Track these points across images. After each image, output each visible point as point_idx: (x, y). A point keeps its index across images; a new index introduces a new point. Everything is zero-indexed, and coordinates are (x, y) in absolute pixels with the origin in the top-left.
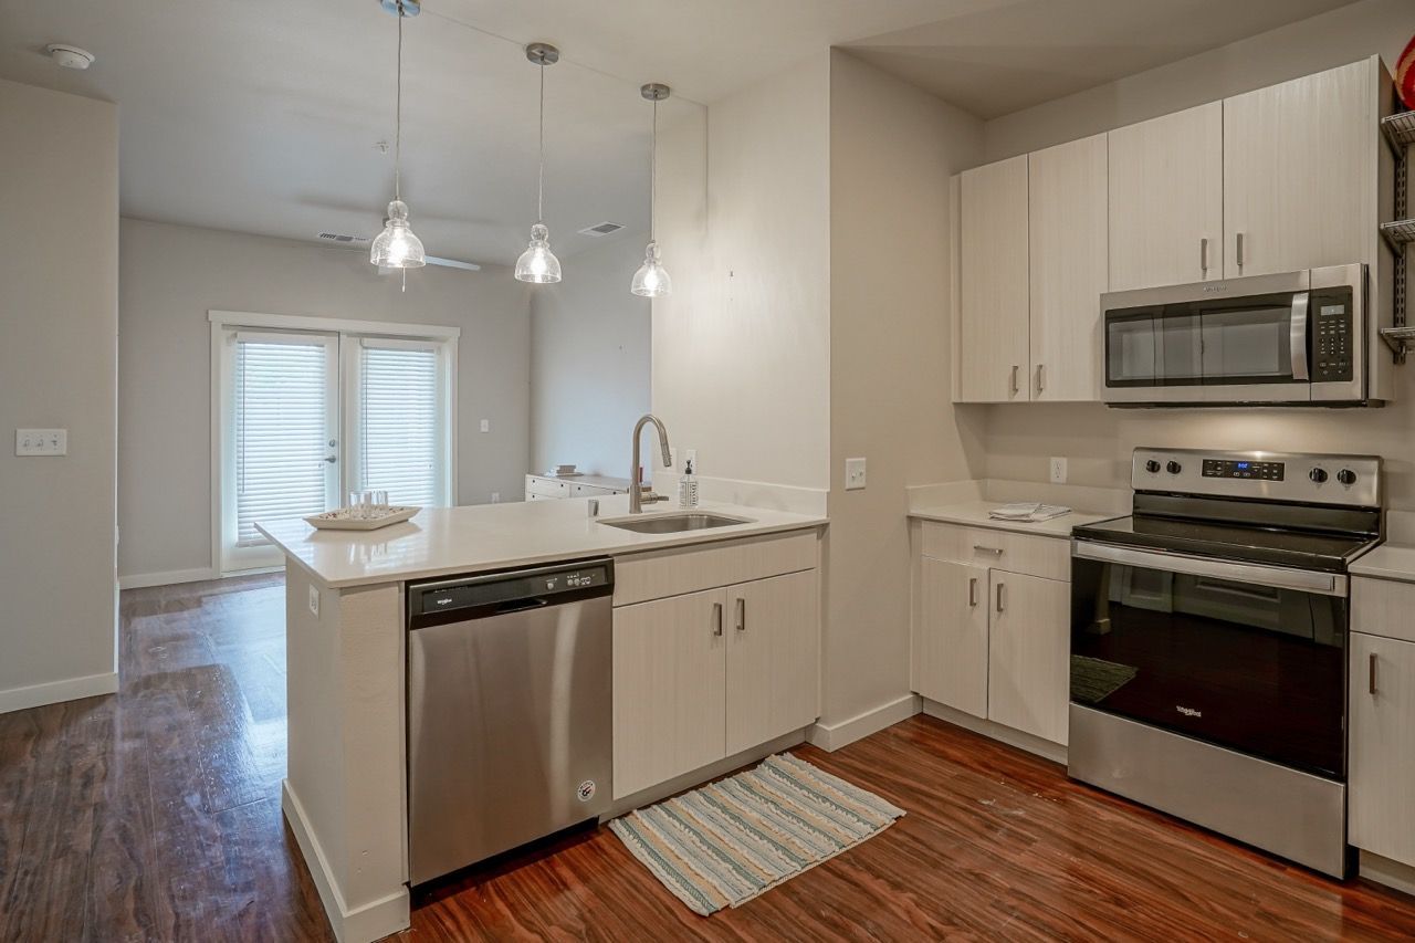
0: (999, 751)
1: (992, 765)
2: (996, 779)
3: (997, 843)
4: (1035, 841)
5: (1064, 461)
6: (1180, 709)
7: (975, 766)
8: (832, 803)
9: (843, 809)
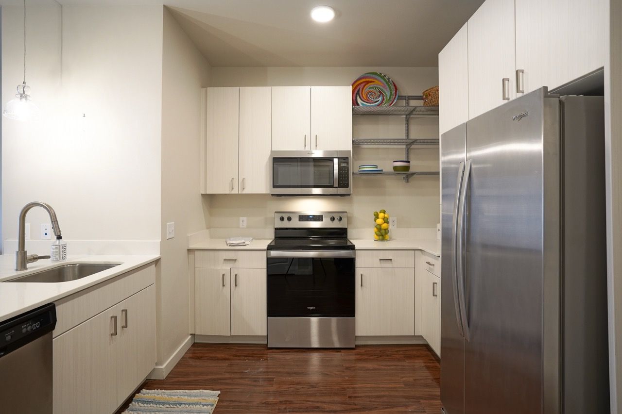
0: (237, 348)
1: (238, 354)
2: (244, 360)
3: (262, 386)
4: (273, 378)
5: (245, 218)
6: (309, 308)
7: (232, 357)
8: (184, 404)
9: (192, 404)
